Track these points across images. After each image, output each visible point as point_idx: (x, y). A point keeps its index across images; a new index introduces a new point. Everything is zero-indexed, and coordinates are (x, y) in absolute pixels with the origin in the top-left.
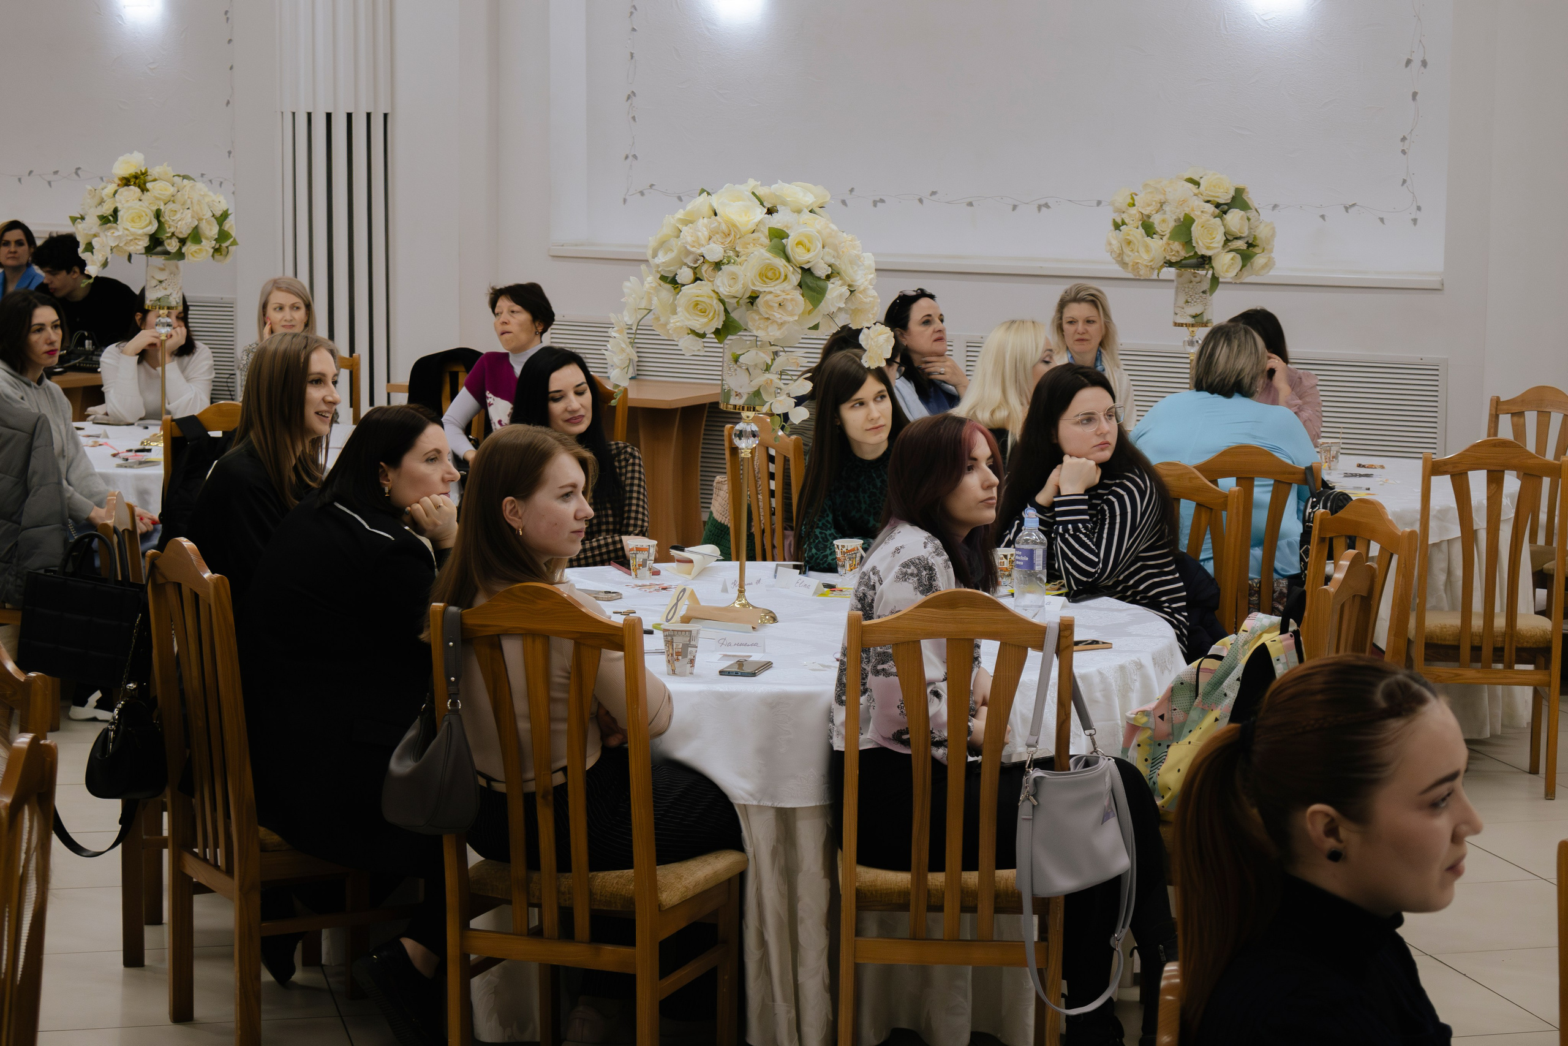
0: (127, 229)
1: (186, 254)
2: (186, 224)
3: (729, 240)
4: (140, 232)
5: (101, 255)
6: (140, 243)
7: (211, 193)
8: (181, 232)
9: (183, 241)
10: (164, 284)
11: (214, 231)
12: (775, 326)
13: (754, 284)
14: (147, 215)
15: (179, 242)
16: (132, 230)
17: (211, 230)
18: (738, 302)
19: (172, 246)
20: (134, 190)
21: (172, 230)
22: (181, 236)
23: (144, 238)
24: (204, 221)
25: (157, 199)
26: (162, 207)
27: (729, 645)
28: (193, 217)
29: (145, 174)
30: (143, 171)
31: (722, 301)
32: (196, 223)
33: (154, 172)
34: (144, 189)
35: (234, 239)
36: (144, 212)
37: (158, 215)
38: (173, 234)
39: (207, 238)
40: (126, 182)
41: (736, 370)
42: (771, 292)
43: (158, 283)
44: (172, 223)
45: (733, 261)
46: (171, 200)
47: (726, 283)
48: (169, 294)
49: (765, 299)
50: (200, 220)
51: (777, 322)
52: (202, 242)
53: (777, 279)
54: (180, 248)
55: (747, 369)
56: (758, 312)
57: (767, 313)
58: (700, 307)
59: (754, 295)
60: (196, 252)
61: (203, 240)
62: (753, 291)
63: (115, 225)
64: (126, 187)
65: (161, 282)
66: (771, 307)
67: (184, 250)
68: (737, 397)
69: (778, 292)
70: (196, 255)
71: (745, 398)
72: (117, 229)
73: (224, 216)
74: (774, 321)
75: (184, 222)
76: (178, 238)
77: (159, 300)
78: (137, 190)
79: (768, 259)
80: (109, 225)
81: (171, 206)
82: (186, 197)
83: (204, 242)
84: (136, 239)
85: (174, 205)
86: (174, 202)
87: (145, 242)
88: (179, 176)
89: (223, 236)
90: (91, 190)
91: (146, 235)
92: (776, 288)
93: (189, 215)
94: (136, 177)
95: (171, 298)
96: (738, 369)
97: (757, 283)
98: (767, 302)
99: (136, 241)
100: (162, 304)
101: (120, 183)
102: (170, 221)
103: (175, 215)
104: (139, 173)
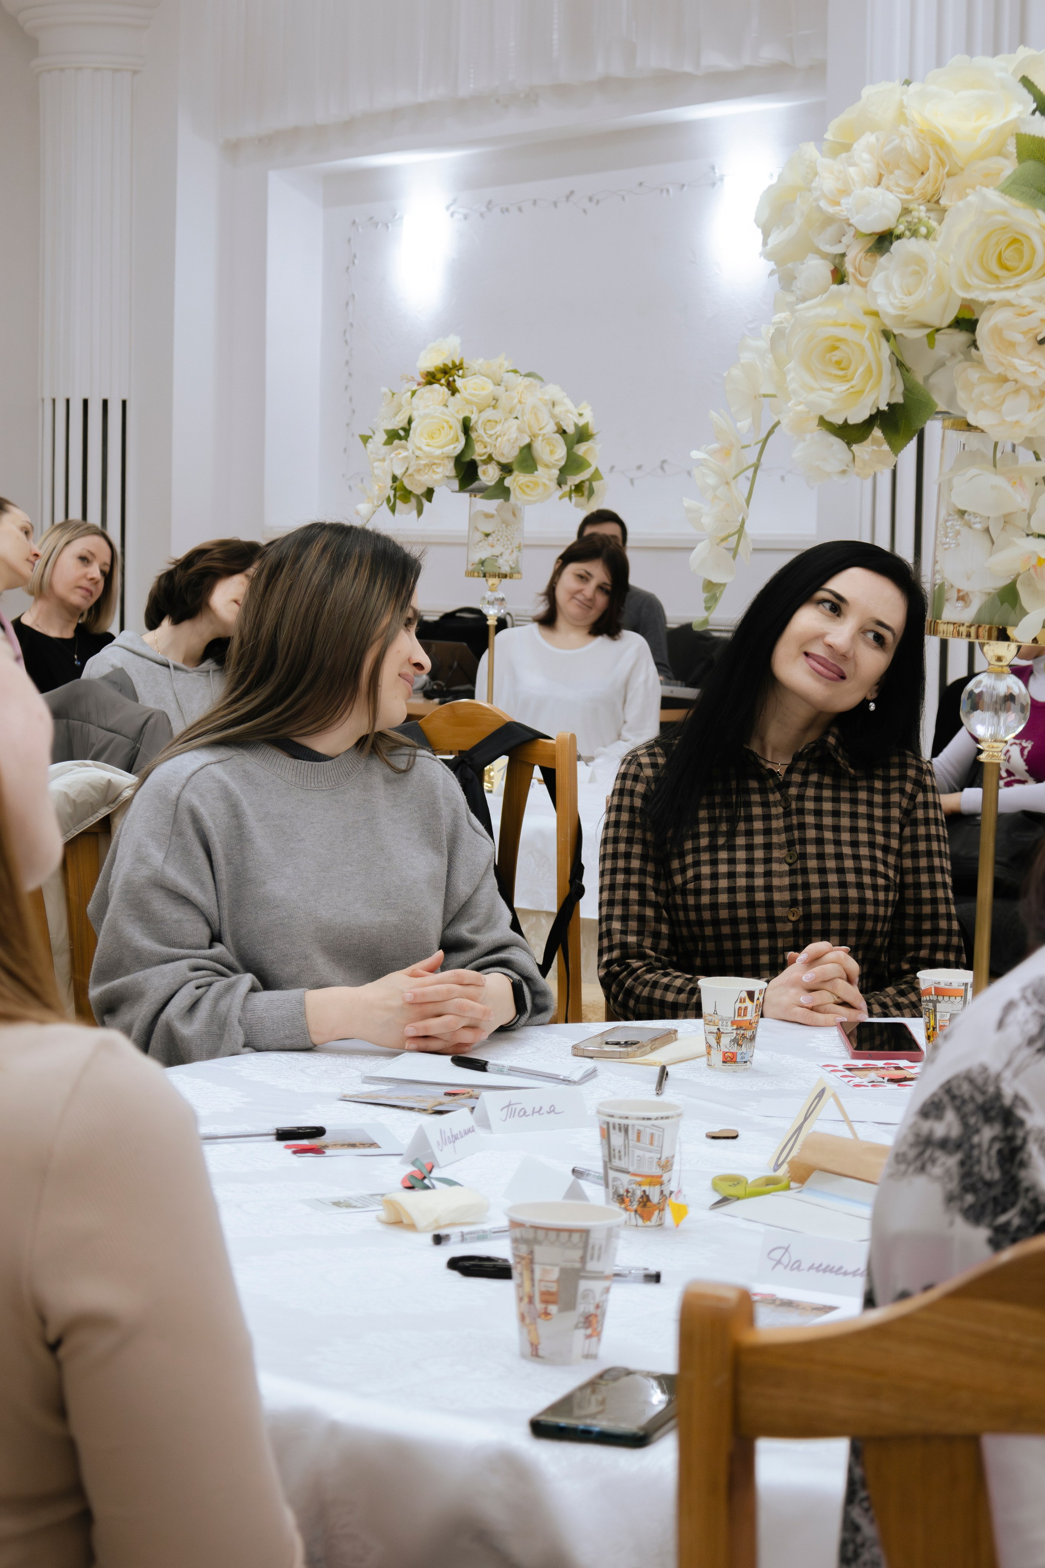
0: (420, 449)
1: (511, 489)
2: (509, 440)
3: (921, 182)
4: (438, 452)
5: (377, 487)
6: (440, 470)
7: (567, 401)
8: (503, 455)
9: (506, 469)
10: (490, 538)
11: (560, 453)
12: (1023, 399)
13: (967, 287)
14: (451, 427)
15: (502, 470)
16: (426, 449)
17: (552, 452)
18: (931, 338)
19: (488, 475)
20: (439, 390)
21: (489, 450)
22: (504, 461)
23: (446, 461)
24: (540, 438)
25: (468, 402)
26: (474, 418)
27: (796, 1266)
28: (520, 430)
29: (458, 367)
30: (458, 363)
31: (887, 335)
32: (527, 441)
33: (475, 363)
34: (453, 390)
35: (597, 470)
36: (447, 422)
37: (467, 427)
38: (490, 458)
39: (547, 466)
40: (431, 378)
41: (958, 533)
42: (1008, 304)
43: (483, 536)
44: (488, 440)
45: (923, 230)
46: (495, 402)
47: (895, 282)
48: (498, 553)
49: (992, 322)
50: (534, 436)
51: (1026, 387)
52: (537, 470)
53: (1028, 268)
54: (501, 480)
55: (987, 530)
56: (980, 363)
57: (1002, 364)
58: (837, 355)
59: (967, 316)
60: (528, 486)
61: (539, 468)
62: (967, 305)
63: (403, 442)
64: (428, 387)
65: (487, 535)
66: (1012, 345)
67: (508, 482)
68: (960, 604)
69: (1027, 302)
70: (527, 490)
71: (976, 604)
72: (405, 448)
73: (583, 435)
74: (1019, 388)
75: (505, 438)
76: (499, 463)
77: (482, 563)
78: (445, 389)
79: (1004, 213)
80: (396, 442)
81: (489, 414)
82: (516, 401)
83: (541, 470)
84: (434, 464)
85: (494, 412)
86: (494, 407)
87: (449, 469)
88: (515, 371)
89: (573, 464)
90: (385, 394)
91: (448, 457)
92: (1020, 291)
93: (514, 428)
94: (445, 371)
95: (501, 561)
96: (964, 531)
97: (975, 281)
98: (997, 332)
99: (434, 467)
100: (488, 568)
101: (423, 381)
102: (485, 436)
103: (492, 428)
104: (450, 365)
